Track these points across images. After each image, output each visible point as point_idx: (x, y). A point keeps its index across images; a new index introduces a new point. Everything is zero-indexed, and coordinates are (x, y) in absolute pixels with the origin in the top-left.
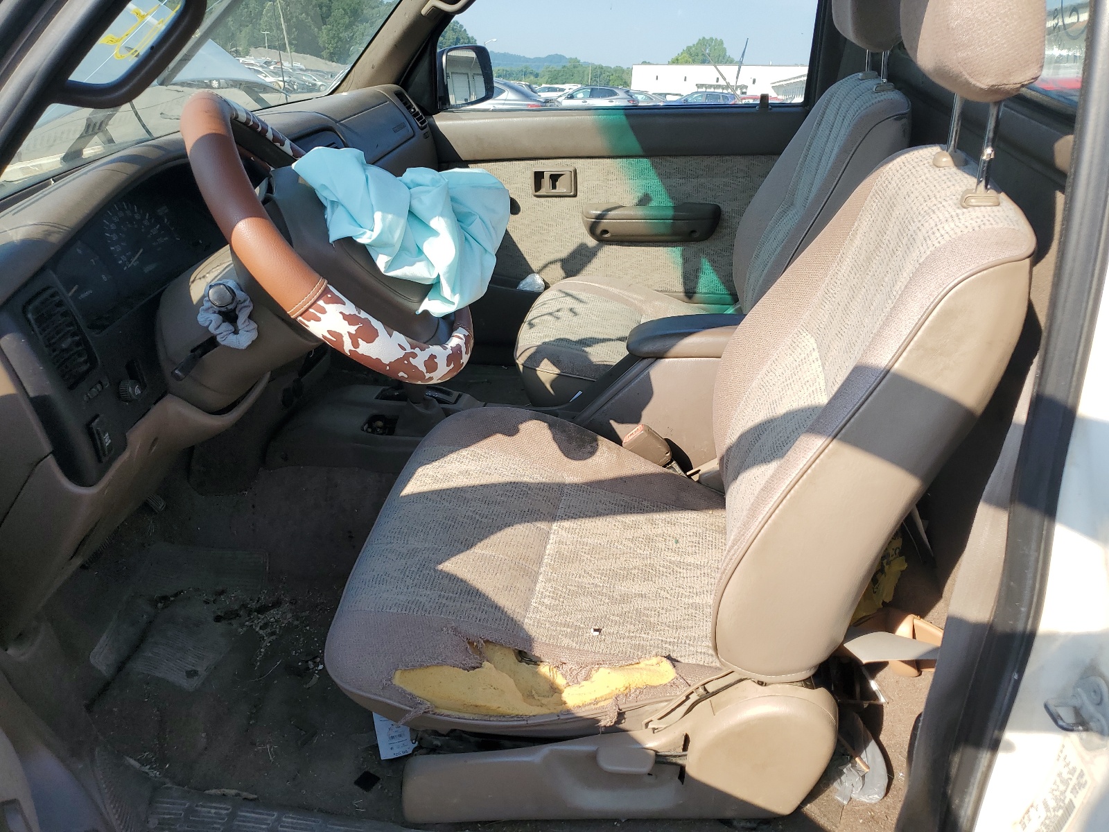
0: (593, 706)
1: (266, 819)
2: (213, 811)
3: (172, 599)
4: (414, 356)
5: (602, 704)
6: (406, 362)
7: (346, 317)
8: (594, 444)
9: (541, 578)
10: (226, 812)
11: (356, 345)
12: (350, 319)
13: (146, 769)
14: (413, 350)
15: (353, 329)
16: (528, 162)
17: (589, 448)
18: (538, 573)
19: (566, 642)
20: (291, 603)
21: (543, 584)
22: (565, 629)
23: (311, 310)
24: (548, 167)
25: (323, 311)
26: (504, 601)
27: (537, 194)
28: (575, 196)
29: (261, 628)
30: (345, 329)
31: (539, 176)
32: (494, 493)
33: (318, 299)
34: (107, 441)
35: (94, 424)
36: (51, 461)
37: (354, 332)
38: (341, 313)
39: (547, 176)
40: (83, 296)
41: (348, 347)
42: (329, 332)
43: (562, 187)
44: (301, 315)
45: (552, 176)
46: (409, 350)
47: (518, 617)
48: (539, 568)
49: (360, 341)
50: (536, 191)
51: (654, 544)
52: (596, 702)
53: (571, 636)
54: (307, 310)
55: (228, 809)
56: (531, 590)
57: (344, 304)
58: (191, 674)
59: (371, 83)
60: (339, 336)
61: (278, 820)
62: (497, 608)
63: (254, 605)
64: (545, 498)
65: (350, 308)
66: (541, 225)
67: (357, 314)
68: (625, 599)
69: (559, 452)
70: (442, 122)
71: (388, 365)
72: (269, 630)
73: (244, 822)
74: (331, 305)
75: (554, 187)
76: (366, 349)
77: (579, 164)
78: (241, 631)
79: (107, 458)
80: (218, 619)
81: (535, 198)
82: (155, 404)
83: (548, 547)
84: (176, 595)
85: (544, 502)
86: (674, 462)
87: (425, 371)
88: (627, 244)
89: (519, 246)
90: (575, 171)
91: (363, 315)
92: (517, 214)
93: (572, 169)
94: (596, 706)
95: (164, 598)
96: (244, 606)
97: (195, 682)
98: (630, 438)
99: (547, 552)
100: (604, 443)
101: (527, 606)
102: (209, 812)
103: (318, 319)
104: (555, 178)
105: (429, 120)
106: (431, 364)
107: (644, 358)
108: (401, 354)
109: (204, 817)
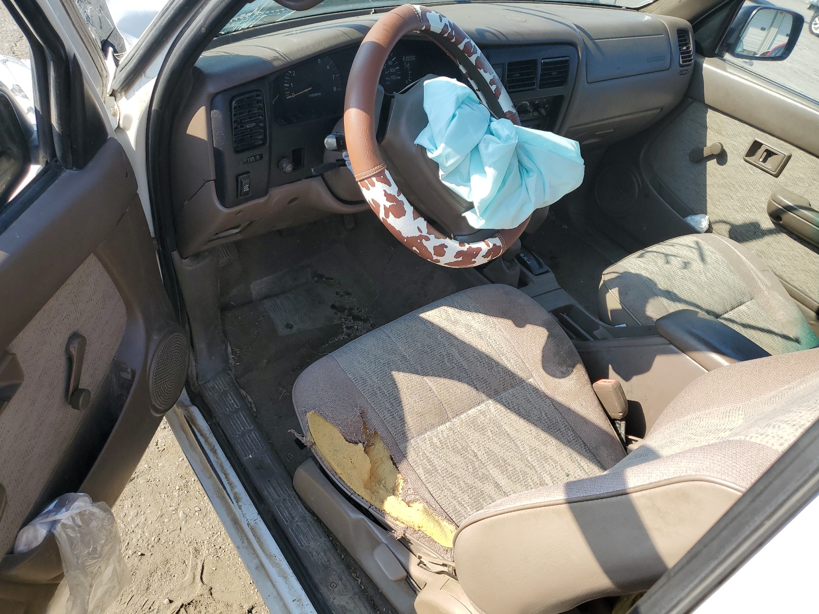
0: (392, 520)
1: (247, 426)
2: (232, 401)
3: (324, 279)
4: (428, 239)
5: (397, 523)
6: (419, 241)
7: (386, 194)
8: (570, 369)
9: (448, 424)
10: (236, 407)
11: (387, 215)
12: (389, 197)
13: (231, 356)
14: (428, 235)
15: (388, 204)
16: (756, 130)
17: (564, 369)
18: (448, 420)
19: (420, 471)
20: (372, 325)
21: (445, 428)
22: (428, 464)
23: (366, 181)
24: (769, 142)
25: (373, 185)
26: (410, 420)
27: (747, 158)
28: (777, 176)
29: (346, 327)
30: (383, 202)
31: (756, 146)
32: (472, 352)
33: (373, 176)
34: (246, 189)
35: (241, 177)
36: (212, 184)
37: (388, 207)
38: (385, 191)
39: (763, 149)
40: (313, 95)
41: (382, 215)
42: (372, 200)
43: (771, 164)
44: (360, 181)
45: (767, 151)
46: (425, 233)
47: (409, 435)
48: (453, 418)
49: (390, 214)
50: (746, 156)
51: (544, 462)
52: (397, 519)
53: (427, 472)
54: (363, 180)
55: (238, 406)
56: (433, 426)
57: (390, 185)
58: (289, 326)
59: (671, 13)
60: (378, 205)
61: (250, 431)
62: (402, 420)
63: (355, 312)
64: (501, 379)
65: (393, 190)
66: (734, 183)
67: (396, 196)
68: (485, 478)
69: (540, 357)
70: (709, 66)
71: (405, 238)
72: (349, 331)
73: (238, 418)
74: (380, 183)
75: (765, 161)
76: (393, 222)
77: (797, 153)
78: (336, 322)
79: (242, 198)
80: (333, 307)
81: (743, 161)
82: (305, 178)
83: (473, 410)
84: (327, 279)
85: (498, 381)
86: (624, 422)
87: (433, 253)
88: (795, 237)
89: (708, 189)
90: (789, 157)
91: (402, 198)
92: (722, 165)
93: (787, 154)
94: (394, 521)
95: (321, 276)
96: (351, 309)
97: (287, 332)
98: (603, 383)
99: (469, 412)
100: (579, 373)
101: (420, 434)
102: (231, 400)
103: (368, 189)
104: (770, 154)
105: (700, 60)
106: (440, 250)
107: (661, 336)
108: (417, 234)
109: (227, 400)
